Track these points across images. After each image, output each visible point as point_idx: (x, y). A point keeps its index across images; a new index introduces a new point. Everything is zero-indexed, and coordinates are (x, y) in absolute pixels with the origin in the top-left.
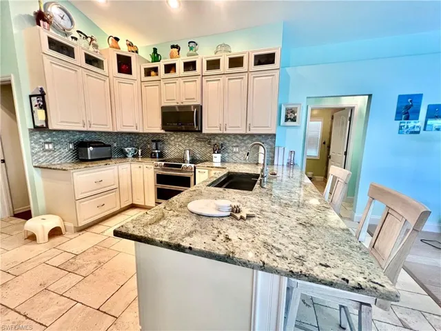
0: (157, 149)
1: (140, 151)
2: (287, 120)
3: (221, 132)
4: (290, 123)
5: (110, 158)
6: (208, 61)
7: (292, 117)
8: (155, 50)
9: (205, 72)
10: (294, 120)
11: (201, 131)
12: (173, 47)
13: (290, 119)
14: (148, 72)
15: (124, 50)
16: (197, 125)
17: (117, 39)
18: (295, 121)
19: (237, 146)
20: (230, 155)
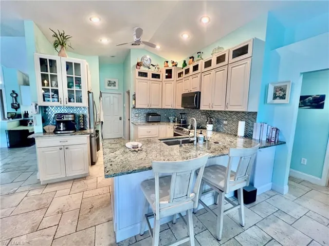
0: (182, 118)
1: (176, 119)
2: (275, 97)
3: (210, 109)
4: (278, 101)
5: (160, 122)
6: (205, 63)
7: (281, 95)
8: (185, 62)
9: (204, 70)
10: (283, 97)
11: (199, 108)
12: (190, 58)
13: (279, 96)
14: (180, 75)
15: (170, 66)
16: (196, 104)
17: (167, 62)
18: (285, 99)
19: (226, 120)
20: (221, 126)
